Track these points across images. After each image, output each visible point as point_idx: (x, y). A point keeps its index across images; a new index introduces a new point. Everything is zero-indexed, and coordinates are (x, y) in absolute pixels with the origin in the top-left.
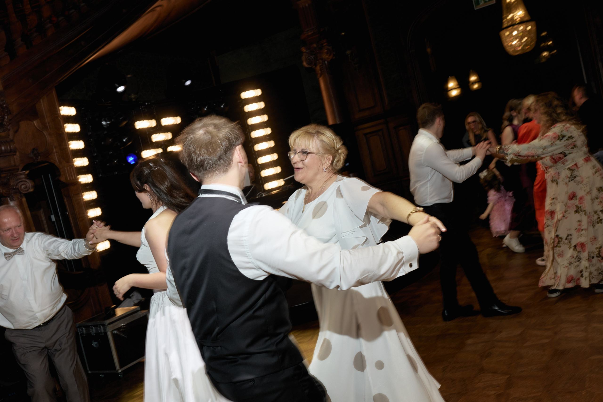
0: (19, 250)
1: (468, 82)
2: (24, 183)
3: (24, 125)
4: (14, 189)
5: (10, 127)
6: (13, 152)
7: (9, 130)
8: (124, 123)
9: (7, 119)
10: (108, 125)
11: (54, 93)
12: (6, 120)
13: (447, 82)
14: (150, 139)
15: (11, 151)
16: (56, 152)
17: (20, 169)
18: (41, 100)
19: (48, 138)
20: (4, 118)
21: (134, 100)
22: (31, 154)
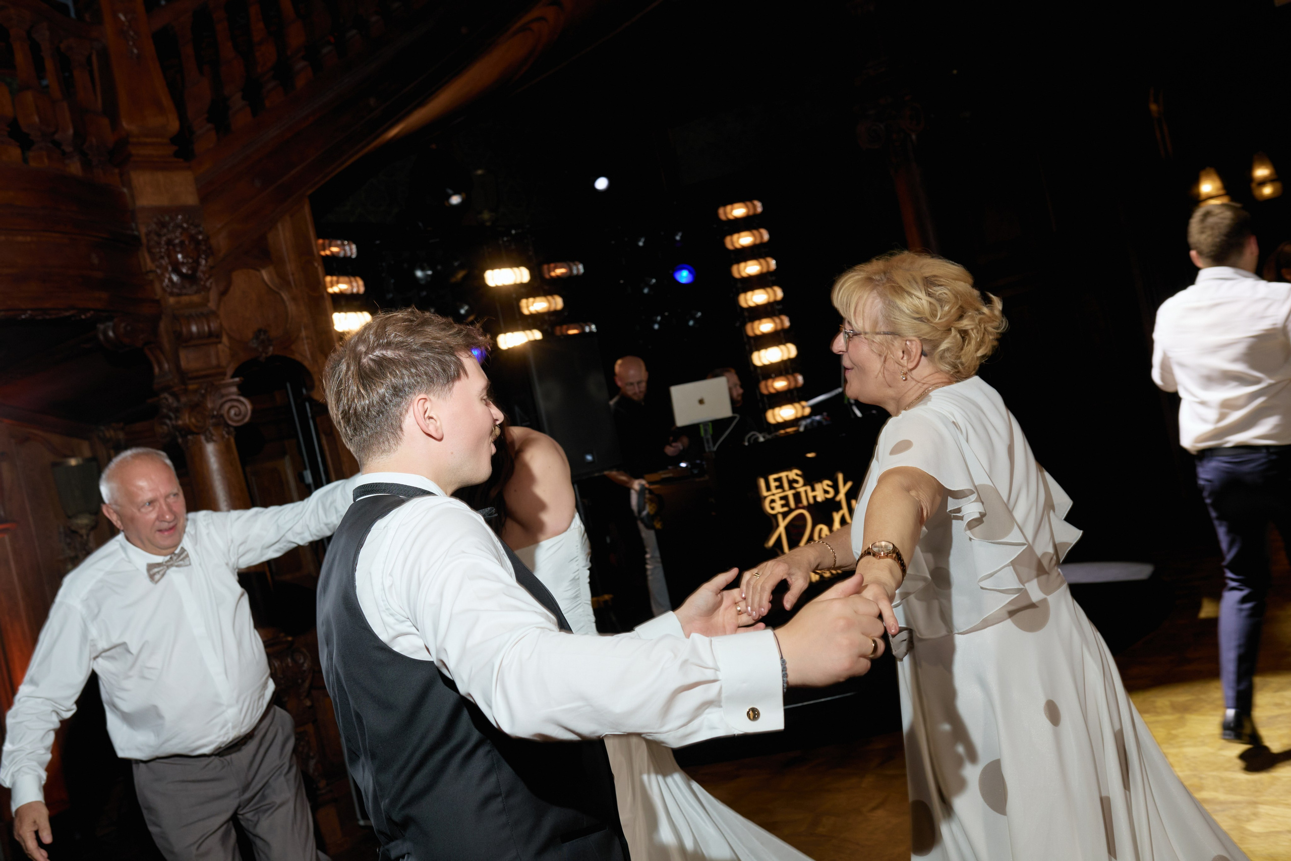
0: (178, 557)
1: (1250, 179)
2: (235, 404)
3: (240, 279)
4: (213, 417)
5: (211, 283)
6: (213, 337)
7: (209, 289)
8: (460, 275)
9: (205, 266)
10: (429, 279)
11: (307, 210)
12: (202, 268)
13: (1196, 182)
14: (519, 308)
15: (210, 334)
16: (307, 338)
17: (230, 372)
18: (279, 226)
19: (292, 308)
20: (198, 264)
21: (488, 224)
22: (255, 341)
